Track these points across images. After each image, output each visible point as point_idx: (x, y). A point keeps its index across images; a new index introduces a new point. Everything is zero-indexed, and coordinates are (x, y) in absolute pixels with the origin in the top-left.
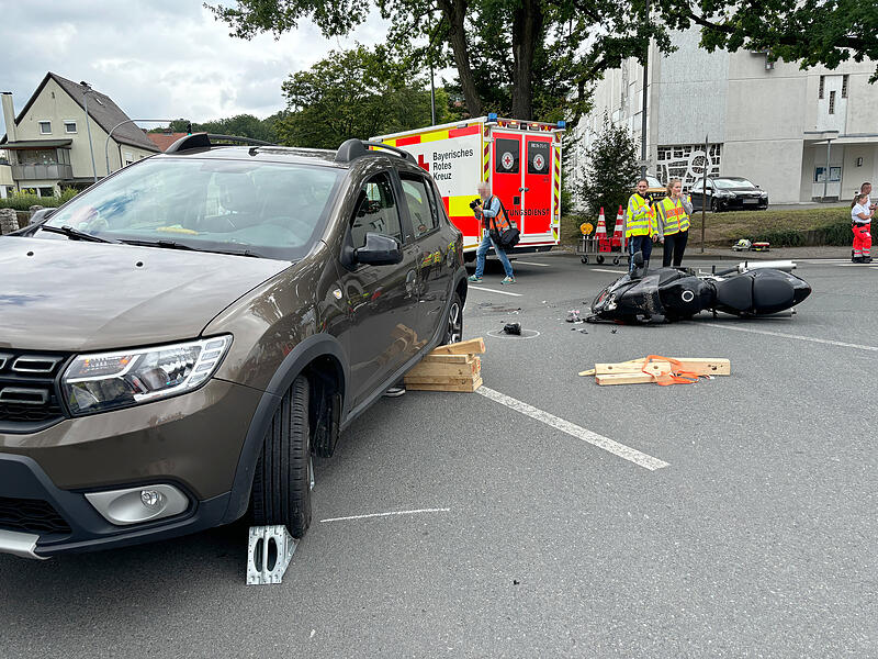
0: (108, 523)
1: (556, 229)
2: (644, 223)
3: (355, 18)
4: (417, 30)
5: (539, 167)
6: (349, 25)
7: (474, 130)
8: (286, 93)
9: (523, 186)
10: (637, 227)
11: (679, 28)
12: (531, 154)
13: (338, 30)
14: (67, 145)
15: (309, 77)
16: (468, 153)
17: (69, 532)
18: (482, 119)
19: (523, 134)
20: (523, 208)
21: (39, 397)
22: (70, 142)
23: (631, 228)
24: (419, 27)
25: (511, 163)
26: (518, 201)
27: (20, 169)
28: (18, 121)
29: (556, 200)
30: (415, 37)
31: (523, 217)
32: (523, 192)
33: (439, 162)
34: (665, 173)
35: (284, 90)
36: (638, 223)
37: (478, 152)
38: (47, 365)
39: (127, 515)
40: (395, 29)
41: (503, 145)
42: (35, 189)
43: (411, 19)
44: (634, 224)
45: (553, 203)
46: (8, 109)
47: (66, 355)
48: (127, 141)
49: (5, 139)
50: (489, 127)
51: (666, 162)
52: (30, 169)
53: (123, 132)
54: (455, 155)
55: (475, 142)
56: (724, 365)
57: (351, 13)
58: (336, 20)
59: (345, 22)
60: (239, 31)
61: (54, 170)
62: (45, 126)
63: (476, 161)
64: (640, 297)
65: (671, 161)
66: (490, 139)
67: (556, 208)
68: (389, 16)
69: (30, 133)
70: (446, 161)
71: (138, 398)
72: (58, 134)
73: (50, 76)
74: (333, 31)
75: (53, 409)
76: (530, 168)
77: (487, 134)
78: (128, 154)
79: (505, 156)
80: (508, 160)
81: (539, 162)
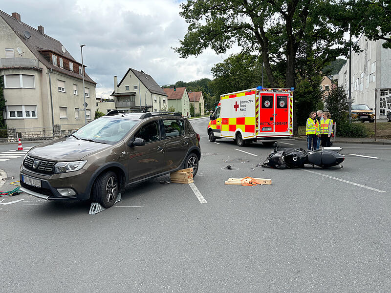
0: (61, 195)
1: (291, 130)
2: (313, 129)
3: (228, 47)
4: (253, 49)
5: (282, 106)
6: (225, 49)
7: (253, 93)
8: (213, 72)
9: (274, 113)
10: (310, 131)
11: (374, 40)
12: (278, 100)
13: (222, 51)
14: (134, 94)
15: (222, 65)
16: (251, 101)
17: (53, 196)
18: (255, 89)
19: (275, 93)
20: (274, 121)
21: (51, 170)
23: (308, 131)
24: (254, 48)
25: (269, 104)
26: (272, 119)
27: (118, 103)
28: (118, 86)
29: (291, 118)
30: (252, 52)
31: (274, 126)
32: (274, 116)
33: (242, 104)
34: (385, 102)
35: (212, 70)
36: (310, 129)
37: (254, 101)
38: (53, 164)
39: (64, 194)
40: (243, 50)
41: (264, 98)
43: (250, 45)
44: (308, 130)
45: (289, 120)
46: (115, 81)
47: (56, 162)
48: (154, 92)
49: (114, 92)
50: (259, 91)
51: (385, 96)
52: (121, 103)
53: (153, 89)
54: (247, 102)
55: (253, 97)
56: (268, 181)
57: (226, 45)
58: (221, 47)
59: (224, 48)
60: (183, 56)
61: (129, 103)
62: (127, 87)
63: (254, 104)
64: (277, 158)
65: (387, 96)
66: (259, 96)
67: (291, 122)
68: (241, 45)
69: (122, 90)
70: (244, 104)
71: (67, 171)
72: (131, 90)
73: (130, 69)
75: (53, 172)
76: (278, 106)
77: (258, 94)
78: (155, 97)
79: (266, 102)
80: (267, 104)
81: (282, 104)
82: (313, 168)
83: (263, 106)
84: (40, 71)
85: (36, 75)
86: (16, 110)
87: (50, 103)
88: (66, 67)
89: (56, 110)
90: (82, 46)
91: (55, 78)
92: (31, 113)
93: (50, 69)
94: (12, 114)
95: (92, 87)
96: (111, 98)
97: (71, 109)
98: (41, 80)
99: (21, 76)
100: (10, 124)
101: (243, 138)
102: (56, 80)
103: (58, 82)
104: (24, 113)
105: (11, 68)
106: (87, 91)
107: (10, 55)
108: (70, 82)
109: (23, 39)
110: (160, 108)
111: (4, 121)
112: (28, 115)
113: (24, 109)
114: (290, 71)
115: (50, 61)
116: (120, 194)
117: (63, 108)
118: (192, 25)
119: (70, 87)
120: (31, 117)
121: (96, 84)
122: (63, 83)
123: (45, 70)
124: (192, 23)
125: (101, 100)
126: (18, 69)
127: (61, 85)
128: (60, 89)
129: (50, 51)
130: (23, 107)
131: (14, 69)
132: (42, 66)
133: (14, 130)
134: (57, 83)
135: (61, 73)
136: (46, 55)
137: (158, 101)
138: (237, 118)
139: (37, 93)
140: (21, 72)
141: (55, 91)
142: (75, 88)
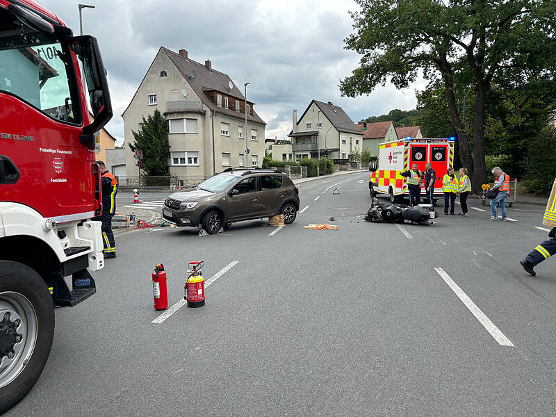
0: (182, 223)
5: (439, 159)
6: (408, 83)
12: (434, 152)
14: (316, 134)
16: (401, 153)
17: (178, 223)
19: (429, 144)
21: (178, 207)
22: (317, 132)
25: (421, 157)
27: (296, 146)
28: (298, 124)
33: (394, 156)
36: (447, 187)
38: (179, 203)
39: (184, 222)
41: (415, 150)
42: (300, 155)
46: (294, 118)
48: (344, 130)
49: (292, 132)
50: (408, 142)
52: (299, 146)
53: (342, 126)
54: (398, 153)
55: (402, 148)
56: (335, 227)
57: (408, 78)
58: (402, 81)
59: (406, 82)
61: (309, 146)
62: (309, 125)
66: (409, 147)
69: (303, 129)
70: (396, 156)
71: (186, 208)
72: (313, 129)
73: (313, 101)
74: (401, 86)
75: (179, 209)
76: (433, 159)
77: (406, 145)
78: (343, 137)
79: (417, 154)
80: (419, 156)
81: (439, 156)
82: (411, 224)
83: (413, 159)
84: (203, 114)
85: (199, 118)
86: (179, 156)
87: (212, 149)
88: (232, 107)
89: (219, 157)
90: (246, 85)
91: (218, 120)
92: (193, 160)
93: (213, 111)
94: (176, 160)
95: (260, 129)
96: (288, 139)
97: (234, 155)
98: (204, 125)
99: (185, 120)
100: (172, 171)
101: (394, 195)
102: (220, 123)
103: (222, 125)
104: (187, 160)
105: (176, 112)
106: (254, 133)
107: (175, 98)
108: (234, 124)
109: (189, 79)
110: (351, 151)
111: (168, 168)
112: (190, 162)
113: (186, 156)
114: (478, 112)
115: (214, 101)
116: (222, 228)
117: (226, 155)
118: (365, 56)
119: (235, 130)
120: (193, 164)
121: (266, 124)
122: (227, 126)
123: (209, 113)
124: (366, 53)
125: (276, 141)
126: (183, 113)
127: (225, 128)
128: (224, 132)
129: (215, 91)
130: (186, 153)
131: (179, 113)
132: (205, 108)
133: (176, 178)
134: (220, 126)
135: (225, 115)
136: (210, 95)
137: (348, 142)
138: (391, 171)
139: (200, 138)
140: (185, 116)
141: (218, 135)
142: (240, 130)
